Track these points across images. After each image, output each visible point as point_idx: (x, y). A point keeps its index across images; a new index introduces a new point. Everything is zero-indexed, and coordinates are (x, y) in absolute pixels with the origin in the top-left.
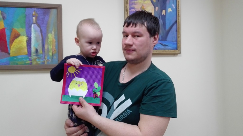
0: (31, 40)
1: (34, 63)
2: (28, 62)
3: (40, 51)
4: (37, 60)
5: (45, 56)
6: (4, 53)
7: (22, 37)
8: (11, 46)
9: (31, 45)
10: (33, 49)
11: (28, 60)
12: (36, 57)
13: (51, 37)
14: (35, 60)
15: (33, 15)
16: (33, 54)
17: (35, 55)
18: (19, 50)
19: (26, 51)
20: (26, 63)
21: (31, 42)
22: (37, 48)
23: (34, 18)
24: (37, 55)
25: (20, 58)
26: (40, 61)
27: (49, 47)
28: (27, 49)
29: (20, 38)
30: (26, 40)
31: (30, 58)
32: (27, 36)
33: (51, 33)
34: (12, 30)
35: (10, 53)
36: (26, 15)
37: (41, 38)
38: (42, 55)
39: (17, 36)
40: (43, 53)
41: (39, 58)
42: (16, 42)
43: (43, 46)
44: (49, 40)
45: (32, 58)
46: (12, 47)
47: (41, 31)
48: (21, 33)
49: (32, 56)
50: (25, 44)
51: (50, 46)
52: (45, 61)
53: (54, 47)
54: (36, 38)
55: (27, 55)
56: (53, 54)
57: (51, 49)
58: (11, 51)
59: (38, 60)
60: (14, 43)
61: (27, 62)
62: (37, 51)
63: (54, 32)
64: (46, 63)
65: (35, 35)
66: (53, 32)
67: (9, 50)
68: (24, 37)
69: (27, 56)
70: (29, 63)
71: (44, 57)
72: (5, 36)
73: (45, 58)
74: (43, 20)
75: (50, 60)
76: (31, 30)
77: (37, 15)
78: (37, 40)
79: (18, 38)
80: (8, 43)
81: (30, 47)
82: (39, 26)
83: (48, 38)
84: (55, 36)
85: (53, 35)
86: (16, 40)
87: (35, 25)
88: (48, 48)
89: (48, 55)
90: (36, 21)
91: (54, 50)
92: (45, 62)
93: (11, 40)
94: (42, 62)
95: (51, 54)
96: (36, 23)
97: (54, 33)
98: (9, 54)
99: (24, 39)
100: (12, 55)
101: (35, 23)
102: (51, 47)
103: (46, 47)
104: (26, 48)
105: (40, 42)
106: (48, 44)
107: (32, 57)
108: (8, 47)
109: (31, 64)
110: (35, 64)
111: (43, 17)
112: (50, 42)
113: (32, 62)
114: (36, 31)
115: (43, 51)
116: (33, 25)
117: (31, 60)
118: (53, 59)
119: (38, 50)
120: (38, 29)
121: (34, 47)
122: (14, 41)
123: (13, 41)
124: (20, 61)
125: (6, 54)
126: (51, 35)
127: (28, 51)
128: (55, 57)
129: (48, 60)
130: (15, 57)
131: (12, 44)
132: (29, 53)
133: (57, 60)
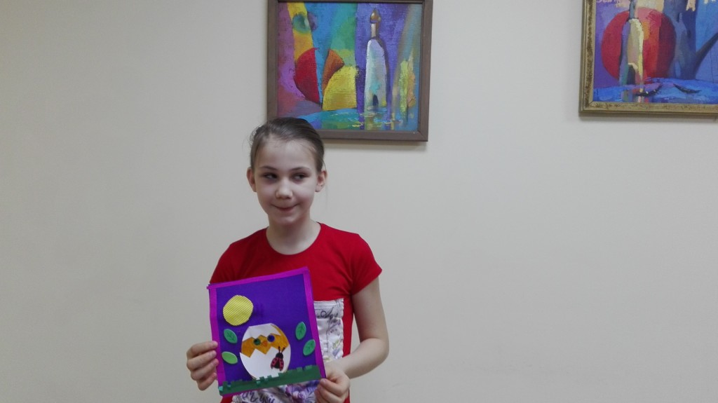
0: (365, 76)
1: (369, 126)
2: (357, 124)
3: (382, 101)
4: (374, 119)
5: (391, 112)
6: (311, 104)
7: (347, 68)
8: (326, 87)
9: (364, 88)
10: (368, 97)
11: (356, 119)
12: (373, 114)
13: (407, 68)
14: (371, 119)
15: (371, 19)
16: (368, 106)
17: (371, 110)
18: (340, 97)
19: (353, 99)
20: (354, 126)
21: (364, 79)
22: (376, 94)
23: (373, 26)
24: (375, 110)
25: (342, 115)
26: (380, 124)
27: (401, 91)
28: (355, 96)
29: (343, 71)
30: (354, 76)
31: (361, 114)
32: (357, 67)
33: (407, 61)
34: (327, 54)
35: (322, 103)
36: (357, 19)
37: (385, 71)
38: (385, 110)
39: (338, 66)
40: (387, 105)
41: (378, 116)
43: (389, 89)
44: (402, 76)
45: (365, 116)
46: (327, 89)
47: (386, 55)
48: (345, 60)
49: (365, 110)
50: (352, 84)
51: (404, 90)
52: (391, 122)
53: (412, 93)
54: (375, 70)
55: (355, 108)
56: (408, 108)
57: (404, 97)
58: (324, 100)
59: (376, 121)
60: (331, 82)
61: (355, 124)
62: (375, 99)
63: (414, 56)
64: (393, 128)
65: (373, 65)
66: (411, 59)
67: (321, 97)
68: (351, 68)
69: (356, 110)
70: (358, 126)
71: (389, 113)
72: (314, 65)
73: (391, 117)
74: (392, 29)
75: (402, 121)
76: (366, 52)
77: (380, 18)
78: (376, 78)
79: (339, 72)
80: (319, 81)
81: (363, 92)
82: (383, 44)
83: (400, 72)
84: (414, 66)
85: (411, 65)
86: (336, 75)
87: (375, 41)
88: (399, 95)
89: (398, 109)
90: (376, 32)
91: (410, 99)
92: (390, 124)
93: (326, 75)
94: (386, 125)
95: (403, 108)
96: (377, 37)
97: (413, 60)
98: (321, 105)
99: (350, 72)
100: (325, 107)
101: (373, 38)
102: (406, 91)
103: (394, 93)
104: (355, 93)
105: (383, 81)
106: (398, 85)
107: (365, 113)
108: (320, 90)
109: (362, 128)
110: (370, 129)
111: (391, 23)
112: (404, 80)
113: (364, 124)
114: (375, 56)
115: (387, 101)
116: (370, 42)
117: (364, 121)
118: (407, 118)
119: (379, 99)
120: (381, 51)
121: (370, 91)
122: (330, 78)
123: (329, 76)
124: (340, 120)
125: (315, 105)
126: (407, 64)
127: (357, 100)
128: (412, 116)
129: (397, 122)
130: (331, 112)
131: (327, 83)
132: (360, 105)
133: (416, 122)
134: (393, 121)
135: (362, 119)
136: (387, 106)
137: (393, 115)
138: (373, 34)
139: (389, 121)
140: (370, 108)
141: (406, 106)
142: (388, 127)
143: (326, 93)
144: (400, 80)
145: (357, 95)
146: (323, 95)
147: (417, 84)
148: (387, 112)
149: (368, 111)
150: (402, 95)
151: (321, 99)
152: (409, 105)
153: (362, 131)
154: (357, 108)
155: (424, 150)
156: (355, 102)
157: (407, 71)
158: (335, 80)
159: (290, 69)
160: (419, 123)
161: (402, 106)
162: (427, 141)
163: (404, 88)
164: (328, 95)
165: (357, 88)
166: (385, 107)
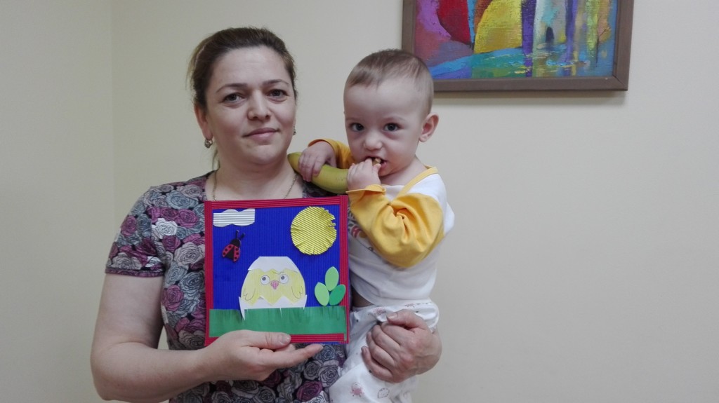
1: (539, 72)
2: (522, 70)
3: (560, 35)
4: (547, 62)
5: (572, 50)
6: (458, 45)
8: (479, 21)
9: (533, 17)
10: (539, 30)
11: (521, 62)
12: (546, 54)
14: (543, 62)
16: (538, 44)
17: (542, 49)
18: (499, 34)
19: (517, 36)
20: (517, 72)
21: (534, 6)
22: (551, 26)
24: (549, 48)
25: (501, 58)
26: (555, 67)
27: (589, 19)
28: (520, 31)
30: (520, 3)
31: (528, 56)
35: (474, 43)
38: (563, 47)
40: (567, 40)
41: (554, 57)
43: (570, 18)
45: (534, 58)
46: (480, 24)
49: (534, 49)
50: (516, 15)
52: (573, 65)
53: (605, 21)
55: (520, 47)
56: (598, 44)
57: (592, 28)
58: (477, 38)
59: (549, 64)
60: (487, 14)
61: (518, 70)
62: (549, 34)
64: (574, 72)
67: (472, 34)
69: (521, 50)
70: (523, 72)
71: (569, 52)
73: (572, 57)
75: (588, 63)
78: (553, 3)
80: (470, 14)
81: (532, 24)
86: (494, 4)
88: (585, 26)
89: (584, 45)
91: (602, 30)
92: (570, 68)
93: (480, 4)
94: (564, 68)
95: (591, 43)
98: (472, 45)
100: (478, 48)
102: (596, 19)
103: (578, 23)
104: (520, 26)
105: (562, 7)
106: (585, 12)
107: (534, 54)
108: (471, 25)
109: (529, 74)
110: (540, 76)
112: (593, 3)
113: (531, 69)
115: (567, 34)
117: (531, 64)
118: (597, 58)
119: (555, 32)
121: (542, 21)
122: (486, 7)
124: (498, 66)
125: (465, 46)
127: (523, 37)
128: (604, 54)
129: (580, 63)
130: (486, 55)
131: (481, 15)
132: (527, 43)
133: (610, 63)
134: (576, 63)
135: (528, 63)
136: (565, 43)
137: (576, 54)
139: (570, 64)
140: (540, 46)
141: (595, 40)
142: (567, 72)
143: (478, 30)
144: (588, 4)
145: (523, 29)
146: (475, 32)
147: (613, 7)
148: (565, 50)
149: (538, 50)
150: (590, 24)
151: (472, 39)
152: (600, 40)
153: (529, 79)
154: (522, 47)
155: (621, 103)
156: (520, 38)
158: (493, 10)
159: (432, 2)
160: (615, 63)
161: (589, 41)
162: (626, 89)
163: (593, 16)
164: (482, 32)
165: (523, 20)
166: (563, 43)
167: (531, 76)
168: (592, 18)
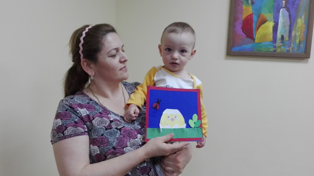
0: (278, 26)
1: (279, 50)
2: (272, 49)
3: (286, 38)
4: (281, 47)
5: (291, 43)
6: (249, 40)
7: (269, 22)
9: (277, 31)
10: (279, 36)
11: (272, 47)
12: (281, 44)
14: (280, 47)
16: (278, 41)
17: (280, 42)
18: (264, 36)
20: (270, 50)
21: (277, 27)
22: (283, 34)
23: (284, 1)
24: (282, 42)
25: (265, 45)
26: (284, 49)
27: (297, 33)
28: (272, 36)
29: (267, 24)
30: (272, 26)
31: (274, 45)
32: (274, 22)
33: (301, 18)
34: (259, 16)
37: (289, 24)
39: (264, 21)
40: (289, 40)
41: (284, 45)
42: (262, 28)
43: (290, 32)
44: (298, 26)
45: (277, 46)
46: (257, 33)
47: (290, 16)
48: (268, 18)
50: (271, 30)
53: (303, 34)
54: (284, 23)
55: (272, 41)
56: (300, 41)
58: (256, 37)
60: (260, 29)
62: (283, 37)
63: (305, 16)
64: (291, 51)
65: (282, 21)
66: (303, 17)
67: (254, 36)
68: (271, 22)
69: (272, 42)
72: (252, 21)
73: (290, 46)
74: (294, 3)
75: (296, 48)
76: (279, 15)
78: (284, 26)
79: (264, 24)
80: (254, 29)
81: (276, 33)
82: (288, 10)
83: (297, 24)
84: (304, 21)
85: (303, 21)
86: (263, 26)
87: (284, 9)
88: (295, 35)
89: (295, 42)
90: (285, 4)
91: (302, 37)
94: (287, 50)
95: (298, 41)
96: (286, 7)
97: (305, 18)
98: (254, 40)
99: (270, 25)
100: (256, 41)
102: (299, 33)
103: (293, 34)
104: (272, 34)
105: (287, 28)
106: (295, 30)
107: (277, 44)
108: (254, 33)
109: (275, 51)
110: (279, 52)
112: (299, 28)
113: (276, 49)
114: (284, 16)
115: (289, 38)
116: (281, 10)
118: (299, 47)
120: (287, 13)
121: (280, 33)
122: (260, 27)
123: (259, 26)
124: (263, 47)
125: (251, 40)
126: (301, 20)
127: (273, 38)
128: (302, 45)
129: (293, 48)
130: (259, 43)
131: (258, 30)
132: (275, 40)
133: (304, 49)
134: (292, 48)
135: (275, 47)
137: (292, 45)
138: (284, 6)
139: (289, 48)
141: (299, 40)
142: (288, 51)
143: (257, 34)
144: (297, 28)
145: (273, 35)
146: (256, 36)
147: (306, 30)
148: (288, 43)
150: (297, 35)
152: (301, 40)
155: (307, 62)
157: (300, 23)
159: (240, 24)
160: (306, 49)
161: (297, 40)
162: (309, 58)
163: (298, 32)
164: (258, 35)
165: (273, 32)
166: (287, 41)
167: (275, 52)
168: (298, 33)
